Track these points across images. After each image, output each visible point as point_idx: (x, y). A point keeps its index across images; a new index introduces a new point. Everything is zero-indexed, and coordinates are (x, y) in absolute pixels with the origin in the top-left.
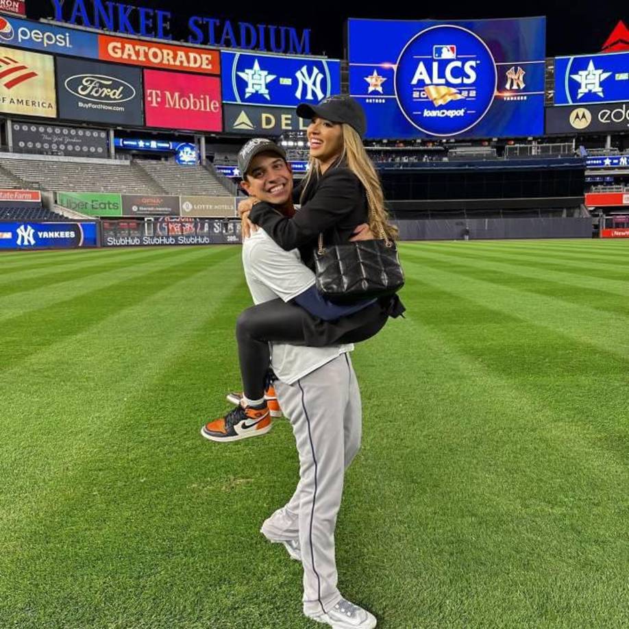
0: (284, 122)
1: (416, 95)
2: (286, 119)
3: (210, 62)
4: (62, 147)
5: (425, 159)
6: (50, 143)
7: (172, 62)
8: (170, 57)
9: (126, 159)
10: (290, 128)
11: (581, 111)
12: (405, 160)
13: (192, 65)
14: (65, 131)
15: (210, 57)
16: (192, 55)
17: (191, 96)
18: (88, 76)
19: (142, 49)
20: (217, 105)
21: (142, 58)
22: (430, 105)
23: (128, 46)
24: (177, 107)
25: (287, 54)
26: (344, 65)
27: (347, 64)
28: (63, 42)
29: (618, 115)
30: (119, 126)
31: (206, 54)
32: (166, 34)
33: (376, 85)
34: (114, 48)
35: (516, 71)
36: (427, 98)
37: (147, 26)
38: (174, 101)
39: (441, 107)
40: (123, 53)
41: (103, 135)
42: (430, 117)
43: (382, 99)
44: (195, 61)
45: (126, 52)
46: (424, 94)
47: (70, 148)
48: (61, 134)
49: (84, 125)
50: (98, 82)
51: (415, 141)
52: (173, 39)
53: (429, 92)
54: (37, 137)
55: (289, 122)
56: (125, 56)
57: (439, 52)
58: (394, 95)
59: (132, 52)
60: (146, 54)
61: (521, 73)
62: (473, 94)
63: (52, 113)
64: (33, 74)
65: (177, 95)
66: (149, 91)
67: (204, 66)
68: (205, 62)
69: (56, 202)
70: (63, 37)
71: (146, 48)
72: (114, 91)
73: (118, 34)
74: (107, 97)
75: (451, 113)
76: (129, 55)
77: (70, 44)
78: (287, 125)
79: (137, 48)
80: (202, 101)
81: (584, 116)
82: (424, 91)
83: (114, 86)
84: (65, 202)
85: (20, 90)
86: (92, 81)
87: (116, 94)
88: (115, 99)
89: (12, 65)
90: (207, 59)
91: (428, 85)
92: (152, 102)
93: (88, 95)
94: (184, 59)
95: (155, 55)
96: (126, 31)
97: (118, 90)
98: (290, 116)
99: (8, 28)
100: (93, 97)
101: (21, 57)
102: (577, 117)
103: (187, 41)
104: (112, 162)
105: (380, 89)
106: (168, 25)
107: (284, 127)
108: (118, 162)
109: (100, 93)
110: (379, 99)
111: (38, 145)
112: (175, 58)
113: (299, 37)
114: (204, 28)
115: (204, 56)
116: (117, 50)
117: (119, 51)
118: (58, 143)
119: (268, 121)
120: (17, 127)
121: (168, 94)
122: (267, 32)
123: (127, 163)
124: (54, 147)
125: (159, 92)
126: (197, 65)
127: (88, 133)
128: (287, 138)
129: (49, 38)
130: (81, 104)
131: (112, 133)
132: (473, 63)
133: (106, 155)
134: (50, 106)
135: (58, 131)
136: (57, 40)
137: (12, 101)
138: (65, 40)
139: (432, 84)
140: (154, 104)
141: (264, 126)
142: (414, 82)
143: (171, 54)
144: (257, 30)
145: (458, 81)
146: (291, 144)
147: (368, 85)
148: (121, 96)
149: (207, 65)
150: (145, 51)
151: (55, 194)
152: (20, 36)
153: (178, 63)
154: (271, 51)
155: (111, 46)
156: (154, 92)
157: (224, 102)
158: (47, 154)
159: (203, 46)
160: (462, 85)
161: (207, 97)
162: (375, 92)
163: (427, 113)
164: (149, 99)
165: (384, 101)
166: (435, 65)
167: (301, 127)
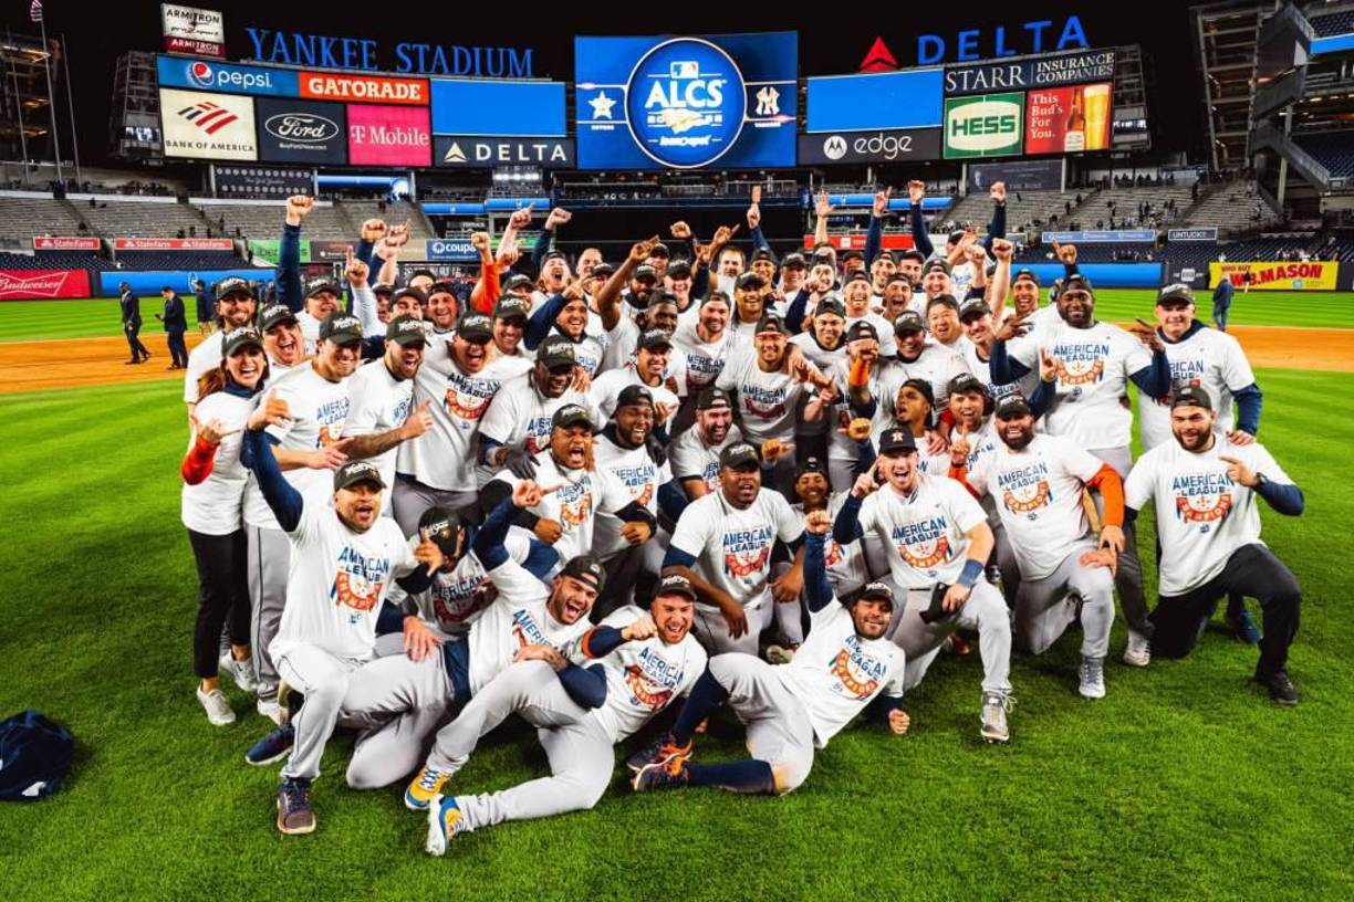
0: (501, 152)
1: (651, 120)
3: (418, 92)
4: (265, 189)
6: (253, 185)
7: (377, 95)
8: (375, 90)
9: (330, 199)
10: (508, 159)
11: (835, 139)
13: (399, 96)
14: (268, 173)
15: (418, 86)
16: (399, 86)
17: (398, 130)
18: (290, 116)
19: (344, 83)
20: (426, 138)
21: (345, 93)
22: (669, 132)
23: (331, 81)
25: (507, 80)
26: (569, 88)
28: (262, 82)
29: (875, 145)
30: (322, 165)
31: (415, 83)
32: (371, 65)
33: (603, 109)
34: (316, 84)
35: (768, 92)
36: (664, 123)
37: (351, 57)
38: (380, 136)
39: (681, 135)
40: (324, 89)
41: (307, 175)
42: (669, 145)
43: (610, 125)
44: (403, 92)
45: (328, 88)
46: (661, 119)
47: (273, 190)
48: (264, 176)
49: (286, 166)
50: (299, 121)
52: (379, 69)
53: (667, 116)
54: (240, 180)
56: (327, 92)
57: (678, 69)
58: (625, 120)
59: (334, 87)
60: (349, 89)
61: (775, 95)
62: (719, 118)
63: (252, 156)
64: (233, 118)
65: (382, 129)
66: (352, 128)
67: (412, 97)
68: (413, 92)
70: (263, 77)
72: (316, 129)
73: (320, 69)
74: (309, 136)
75: (694, 142)
76: (332, 91)
77: (270, 83)
78: (504, 155)
79: (340, 82)
80: (410, 135)
81: (839, 145)
82: (661, 115)
83: (316, 124)
84: (255, 250)
85: (222, 135)
86: (293, 121)
87: (318, 132)
88: (317, 138)
89: (213, 110)
90: (416, 89)
91: (665, 108)
92: (355, 138)
93: (290, 135)
94: (390, 91)
95: (359, 89)
96: (329, 64)
97: (320, 128)
99: (208, 73)
100: (294, 137)
101: (223, 101)
102: (832, 146)
103: (394, 70)
104: (316, 202)
105: (608, 114)
106: (373, 55)
107: (501, 158)
108: (321, 203)
109: (301, 132)
110: (606, 125)
111: (241, 189)
112: (380, 90)
113: (520, 58)
114: (413, 55)
115: (412, 86)
116: (318, 87)
117: (320, 87)
118: (261, 186)
119: (483, 152)
120: (220, 171)
121: (373, 130)
122: (483, 55)
123: (330, 204)
124: (257, 189)
125: (363, 128)
126: (405, 96)
127: (291, 174)
128: (502, 171)
129: (249, 80)
130: (282, 145)
131: (316, 172)
132: (718, 83)
134: (251, 149)
135: (260, 173)
136: (257, 82)
137: (213, 146)
138: (265, 79)
139: (670, 108)
140: (359, 140)
141: (479, 157)
143: (377, 86)
144: (473, 54)
145: (701, 104)
146: (506, 177)
148: (323, 134)
149: (415, 95)
150: (348, 85)
151: (247, 241)
152: (220, 80)
153: (383, 95)
154: (488, 76)
155: (312, 82)
156: (358, 128)
157: (433, 134)
158: (250, 198)
159: (412, 76)
160: (706, 108)
161: (416, 130)
162: (602, 118)
163: (665, 141)
164: (353, 135)
165: (612, 127)
166: (674, 86)
167: (521, 158)
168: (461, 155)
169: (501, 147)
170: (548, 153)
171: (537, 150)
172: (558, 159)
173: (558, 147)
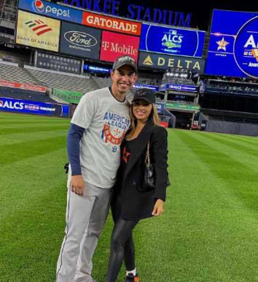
0: (170, 63)
1: (246, 53)
2: (172, 61)
3: (136, 29)
4: (59, 67)
5: (247, 89)
6: (54, 64)
7: (117, 28)
8: (116, 25)
9: (88, 76)
10: (172, 66)
12: (235, 88)
13: (127, 30)
14: (61, 59)
15: (136, 26)
16: (127, 25)
17: (124, 46)
18: (76, 32)
19: (103, 20)
20: (137, 52)
21: (103, 25)
23: (97, 18)
24: (116, 51)
25: (177, 27)
26: (207, 34)
27: (209, 33)
28: (66, 14)
30: (87, 58)
31: (135, 24)
32: (116, 13)
33: (222, 46)
34: (90, 19)
36: (252, 55)
37: (107, 8)
38: (115, 48)
40: (93, 22)
41: (79, 62)
42: (253, 67)
43: (225, 54)
44: (129, 28)
46: (251, 54)
47: (63, 67)
48: (59, 60)
49: (70, 57)
50: (80, 36)
51: (242, 78)
52: (120, 16)
53: (254, 52)
54: (47, 61)
55: (173, 63)
56: (95, 23)
58: (233, 53)
59: (98, 21)
60: (105, 23)
63: (56, 49)
64: (50, 29)
65: (117, 45)
67: (133, 31)
68: (133, 28)
69: (52, 93)
70: (66, 11)
71: (105, 20)
72: (87, 40)
73: (92, 12)
74: (83, 44)
76: (97, 23)
77: (69, 15)
78: (171, 64)
79: (101, 19)
80: (129, 49)
82: (251, 51)
83: (87, 38)
84: (56, 94)
85: (44, 36)
86: (77, 35)
87: (87, 42)
88: (87, 45)
89: (41, 24)
90: (135, 27)
91: (254, 48)
92: (104, 48)
93: (74, 42)
94: (123, 27)
95: (109, 24)
96: (96, 10)
97: (89, 40)
98: (173, 60)
99: (42, 6)
100: (76, 43)
101: (44, 20)
103: (126, 17)
104: (81, 76)
105: (224, 49)
106: (117, 8)
107: (169, 65)
108: (84, 77)
109: (80, 41)
110: (223, 54)
111: (48, 65)
112: (118, 26)
113: (185, 18)
114: (135, 11)
115: (133, 26)
116: (91, 20)
117: (92, 21)
118: (58, 65)
119: (161, 61)
120: (40, 55)
121: (113, 44)
122: (168, 14)
123: (88, 77)
124: (55, 66)
125: (108, 43)
127: (72, 61)
128: (170, 71)
129: (60, 12)
130: (70, 46)
131: (83, 62)
133: (79, 73)
134: (56, 45)
135: (58, 58)
136: (63, 14)
137: (39, 42)
138: (67, 13)
139: (257, 48)
140: (105, 49)
141: (159, 64)
142: (246, 46)
143: (117, 23)
144: (163, 13)
146: (172, 74)
147: (218, 46)
148: (90, 43)
149: (134, 30)
150: (104, 21)
151: (53, 89)
152: (47, 10)
153: (120, 28)
154: (169, 24)
155: (88, 18)
156: (106, 43)
157: (140, 50)
158: (52, 69)
159: (134, 20)
161: (132, 47)
162: (222, 50)
163: (251, 65)
164: (103, 46)
165: (226, 55)
167: (179, 66)
168: (151, 62)
169: (170, 60)
170: (191, 65)
171: (187, 63)
172: (196, 68)
173: (197, 63)
